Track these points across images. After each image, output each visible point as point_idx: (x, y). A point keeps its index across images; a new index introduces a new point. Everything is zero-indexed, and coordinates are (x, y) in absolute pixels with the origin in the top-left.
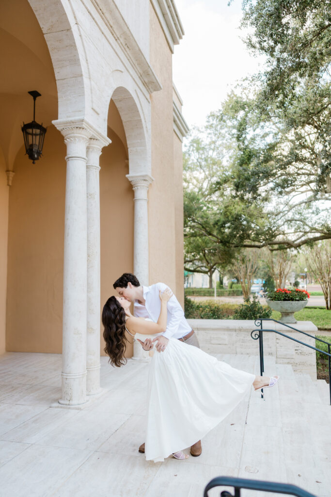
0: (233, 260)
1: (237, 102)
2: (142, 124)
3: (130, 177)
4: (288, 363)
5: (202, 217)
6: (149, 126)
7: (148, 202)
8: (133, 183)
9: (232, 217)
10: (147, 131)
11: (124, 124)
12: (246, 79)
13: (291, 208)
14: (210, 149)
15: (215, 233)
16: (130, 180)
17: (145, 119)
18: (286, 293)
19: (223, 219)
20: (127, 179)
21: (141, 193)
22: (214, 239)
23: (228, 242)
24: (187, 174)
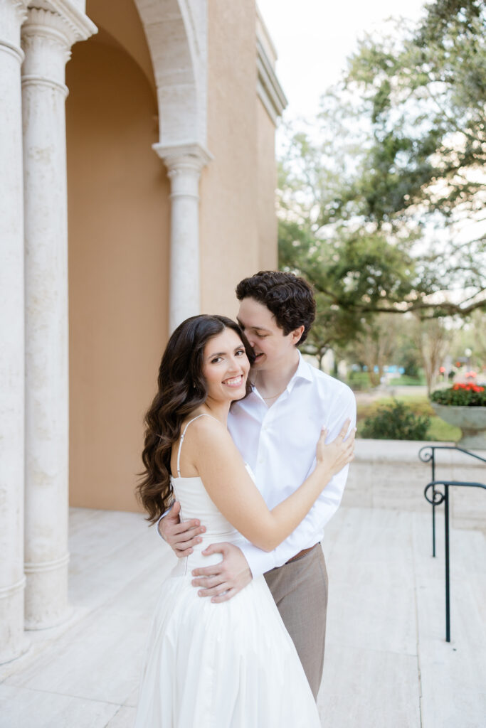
0: (359, 334)
1: (374, 53)
2: (184, 32)
3: (161, 149)
4: (476, 529)
5: (309, 262)
6: (203, 44)
7: (200, 205)
8: (167, 163)
9: (360, 261)
10: (198, 52)
11: (147, 31)
12: (391, 18)
13: (457, 248)
14: (323, 152)
15: (329, 289)
16: (162, 155)
17: (192, 21)
18: (473, 392)
19: (344, 264)
20: (154, 153)
21: (185, 184)
22: (329, 298)
23: (352, 303)
24: (286, 196)
